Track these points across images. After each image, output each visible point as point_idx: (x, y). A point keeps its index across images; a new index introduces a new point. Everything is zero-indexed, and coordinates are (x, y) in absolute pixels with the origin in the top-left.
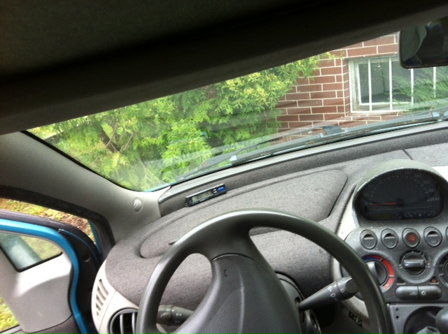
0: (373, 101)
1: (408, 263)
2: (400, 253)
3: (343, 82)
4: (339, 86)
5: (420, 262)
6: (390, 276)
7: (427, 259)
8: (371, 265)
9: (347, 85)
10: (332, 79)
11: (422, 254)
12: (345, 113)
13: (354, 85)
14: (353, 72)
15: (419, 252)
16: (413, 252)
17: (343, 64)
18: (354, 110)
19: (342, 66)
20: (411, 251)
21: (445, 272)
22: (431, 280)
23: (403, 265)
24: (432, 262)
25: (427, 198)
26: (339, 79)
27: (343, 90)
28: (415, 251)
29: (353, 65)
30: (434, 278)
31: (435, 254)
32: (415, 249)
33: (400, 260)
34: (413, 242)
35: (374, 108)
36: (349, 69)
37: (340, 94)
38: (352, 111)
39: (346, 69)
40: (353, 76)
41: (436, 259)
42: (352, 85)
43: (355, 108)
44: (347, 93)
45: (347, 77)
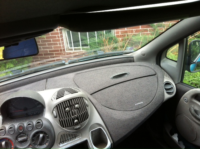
0: (74, 47)
1: (20, 139)
2: (16, 135)
3: (60, 39)
4: (59, 40)
5: (25, 138)
6: (12, 146)
7: (28, 136)
8: (3, 143)
9: (62, 40)
10: (55, 37)
11: (26, 134)
12: (63, 52)
13: (66, 40)
14: (64, 34)
15: (24, 134)
16: (22, 134)
17: (59, 31)
18: (67, 50)
19: (59, 32)
20: (21, 134)
21: (35, 141)
22: (29, 146)
23: (18, 141)
24: (29, 137)
25: (37, 106)
26: (58, 37)
27: (61, 42)
28: (23, 133)
29: (64, 31)
30: (30, 144)
31: (31, 134)
32: (22, 133)
33: (17, 138)
34: (21, 130)
35: (75, 49)
36: (63, 33)
37: (60, 44)
38: (66, 51)
39: (61, 33)
40: (65, 36)
41: (31, 136)
42: (65, 40)
43: (67, 49)
44: (63, 43)
45: (62, 36)
